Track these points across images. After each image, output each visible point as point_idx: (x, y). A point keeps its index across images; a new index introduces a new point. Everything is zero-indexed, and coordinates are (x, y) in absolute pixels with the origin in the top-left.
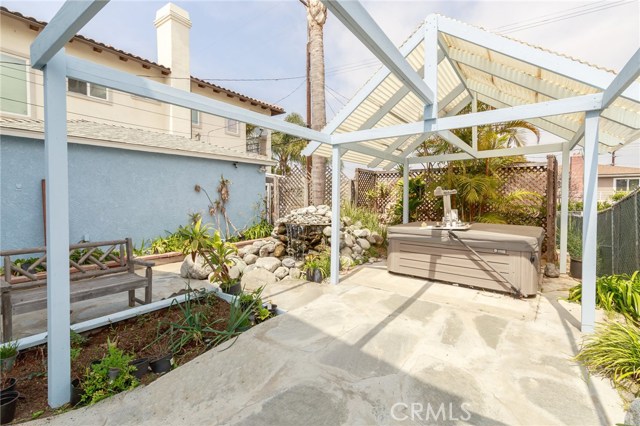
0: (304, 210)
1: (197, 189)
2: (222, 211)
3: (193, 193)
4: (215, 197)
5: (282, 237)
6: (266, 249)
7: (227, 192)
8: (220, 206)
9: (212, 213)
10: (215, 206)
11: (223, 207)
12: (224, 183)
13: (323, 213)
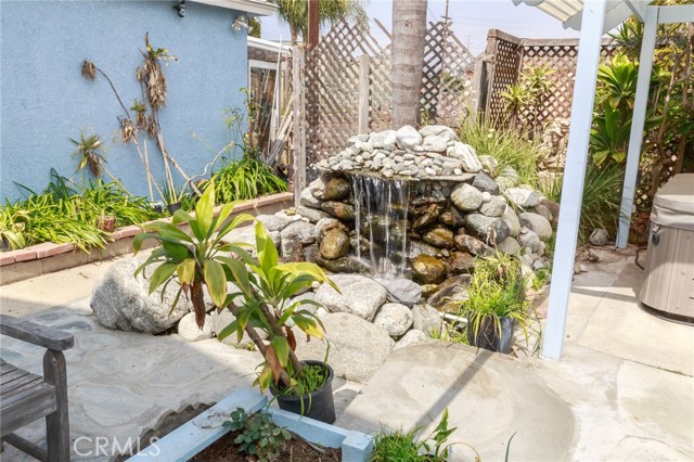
0: (389, 137)
1: (88, 71)
2: (151, 131)
3: (77, 83)
4: (133, 94)
5: (339, 207)
6: (294, 237)
7: (162, 81)
8: (146, 119)
9: (128, 136)
10: (134, 117)
11: (153, 121)
12: (152, 58)
13: (441, 147)
